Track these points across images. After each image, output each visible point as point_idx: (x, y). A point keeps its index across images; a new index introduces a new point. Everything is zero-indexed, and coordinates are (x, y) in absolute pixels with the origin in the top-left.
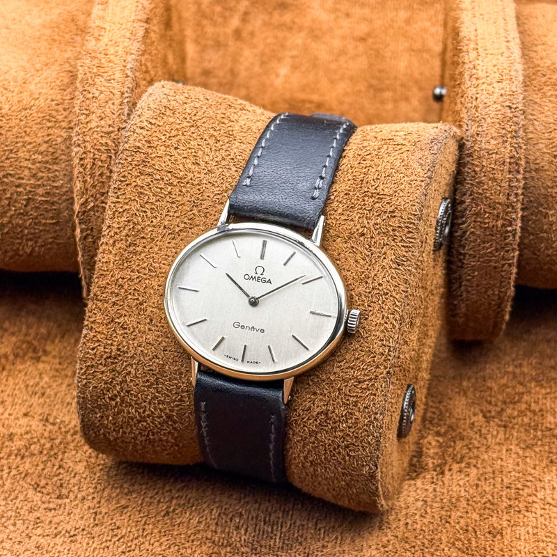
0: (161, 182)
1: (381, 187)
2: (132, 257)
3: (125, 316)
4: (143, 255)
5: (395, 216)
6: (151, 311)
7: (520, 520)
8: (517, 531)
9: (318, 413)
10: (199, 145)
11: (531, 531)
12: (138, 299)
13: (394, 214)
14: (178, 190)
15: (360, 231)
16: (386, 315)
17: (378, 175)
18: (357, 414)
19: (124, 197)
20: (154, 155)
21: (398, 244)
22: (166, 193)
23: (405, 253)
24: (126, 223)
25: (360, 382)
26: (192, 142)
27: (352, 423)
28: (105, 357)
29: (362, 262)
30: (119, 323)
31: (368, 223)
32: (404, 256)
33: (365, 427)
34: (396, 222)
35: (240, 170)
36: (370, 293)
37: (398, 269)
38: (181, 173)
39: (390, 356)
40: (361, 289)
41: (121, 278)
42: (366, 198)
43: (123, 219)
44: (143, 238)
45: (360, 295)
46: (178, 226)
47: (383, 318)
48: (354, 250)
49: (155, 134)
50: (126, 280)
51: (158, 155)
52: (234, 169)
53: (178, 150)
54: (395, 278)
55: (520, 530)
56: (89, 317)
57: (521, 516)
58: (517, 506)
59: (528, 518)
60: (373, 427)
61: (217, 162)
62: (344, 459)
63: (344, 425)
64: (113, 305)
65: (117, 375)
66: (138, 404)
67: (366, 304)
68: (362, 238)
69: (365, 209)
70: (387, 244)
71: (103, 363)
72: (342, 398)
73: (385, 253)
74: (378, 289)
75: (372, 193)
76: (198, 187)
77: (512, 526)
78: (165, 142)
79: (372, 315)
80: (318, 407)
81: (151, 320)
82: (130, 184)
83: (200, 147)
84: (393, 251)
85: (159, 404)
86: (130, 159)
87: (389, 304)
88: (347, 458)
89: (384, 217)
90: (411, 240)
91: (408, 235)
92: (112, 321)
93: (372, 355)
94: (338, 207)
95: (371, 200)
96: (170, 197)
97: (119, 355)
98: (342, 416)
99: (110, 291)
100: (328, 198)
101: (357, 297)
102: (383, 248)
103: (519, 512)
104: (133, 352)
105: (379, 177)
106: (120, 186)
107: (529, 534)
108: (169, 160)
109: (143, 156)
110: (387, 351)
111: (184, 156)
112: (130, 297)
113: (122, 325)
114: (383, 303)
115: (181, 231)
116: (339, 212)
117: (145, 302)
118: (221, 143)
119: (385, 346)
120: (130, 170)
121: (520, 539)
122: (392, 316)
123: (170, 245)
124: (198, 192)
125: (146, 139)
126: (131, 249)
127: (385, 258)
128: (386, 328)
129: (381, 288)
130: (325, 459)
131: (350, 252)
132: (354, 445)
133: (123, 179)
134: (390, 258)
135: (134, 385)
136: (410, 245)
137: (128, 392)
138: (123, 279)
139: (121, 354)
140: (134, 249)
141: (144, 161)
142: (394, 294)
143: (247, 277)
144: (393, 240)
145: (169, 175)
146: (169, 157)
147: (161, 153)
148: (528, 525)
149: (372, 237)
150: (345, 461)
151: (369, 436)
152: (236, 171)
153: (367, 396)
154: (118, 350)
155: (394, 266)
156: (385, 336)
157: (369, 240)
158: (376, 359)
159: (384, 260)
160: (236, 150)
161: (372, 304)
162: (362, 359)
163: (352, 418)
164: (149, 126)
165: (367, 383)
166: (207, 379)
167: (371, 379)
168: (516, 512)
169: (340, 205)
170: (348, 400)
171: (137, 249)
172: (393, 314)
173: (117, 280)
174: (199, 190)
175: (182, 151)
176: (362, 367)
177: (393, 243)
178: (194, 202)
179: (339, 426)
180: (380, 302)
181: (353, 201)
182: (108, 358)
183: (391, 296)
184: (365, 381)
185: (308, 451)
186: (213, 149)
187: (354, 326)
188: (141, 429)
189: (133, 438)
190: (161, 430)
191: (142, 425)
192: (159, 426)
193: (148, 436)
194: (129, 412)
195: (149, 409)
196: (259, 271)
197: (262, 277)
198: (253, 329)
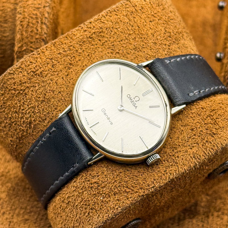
0: (131, 27)
1: (220, 120)
2: (87, 43)
3: (59, 62)
4: (92, 47)
5: (213, 137)
6: (72, 71)
9: (96, 182)
10: (161, 30)
12: (71, 61)
13: (213, 135)
14: (134, 36)
15: (193, 127)
16: (167, 172)
17: (223, 115)
18: (112, 199)
19: (109, 18)
20: (139, 14)
21: (203, 149)
22: (128, 33)
23: (201, 155)
24: (99, 28)
25: (127, 187)
26: (159, 26)
27: (105, 200)
28: (32, 70)
29: (180, 140)
30: (53, 63)
31: (199, 128)
32: (200, 156)
33: (109, 208)
34: (211, 139)
35: (167, 55)
36: (170, 156)
37: (192, 159)
38: (143, 32)
39: (151, 189)
40: (168, 151)
41: (73, 46)
42: (209, 118)
43: (100, 25)
44: (100, 40)
45: (166, 152)
46: (119, 50)
47: (165, 171)
48: (182, 132)
49: (148, 8)
50: (74, 49)
51: (140, 16)
52: (166, 53)
53: (151, 23)
54: (187, 161)
56: (43, 49)
60: (113, 211)
61: (162, 43)
62: (85, 213)
63: (101, 198)
64: (59, 54)
65: (29, 82)
66: (24, 104)
67: (164, 159)
68: (190, 131)
69: (204, 121)
70: (198, 144)
71: (29, 72)
72: (113, 186)
73: (193, 147)
74: (176, 158)
75: (213, 119)
76: (144, 44)
78: (149, 14)
79: (162, 166)
80: (98, 179)
81: (67, 75)
82: (117, 15)
83: (161, 31)
84: (197, 149)
85: (33, 112)
86: (127, 6)
87: (174, 168)
88: (87, 214)
89: (208, 132)
90: (209, 152)
91: (210, 149)
92: (51, 59)
93: (144, 181)
95: (210, 120)
96: (128, 36)
97: (39, 75)
98: (104, 194)
99: (63, 47)
100: (193, 102)
101: (163, 152)
102: (195, 143)
104: (46, 79)
105: (222, 116)
106: (112, 12)
108: (143, 22)
109: (134, 10)
110: (152, 186)
111: (151, 27)
112: (69, 57)
113: (54, 65)
114: (171, 165)
115: (118, 53)
116: (192, 111)
117: (73, 66)
118: (171, 39)
119: (153, 183)
120: (123, 10)
122: (169, 174)
123: (107, 54)
124: (142, 46)
125: (142, 6)
126: (90, 40)
127: (191, 148)
128: (161, 176)
129: (177, 158)
130: (77, 205)
131: (179, 132)
132: (96, 211)
133: (116, 11)
134: (193, 151)
135: (31, 94)
136: (207, 154)
137: (26, 94)
138: (74, 48)
139: (40, 76)
140: (91, 41)
141: (132, 13)
142: (179, 166)
143: (129, 96)
144: (202, 145)
145: (137, 28)
146: (144, 21)
147: (142, 16)
149: (195, 135)
150: (84, 215)
151: (107, 213)
152: (166, 54)
153: (124, 196)
154: (41, 73)
155: (191, 155)
156: (158, 179)
157: (193, 135)
158: (144, 184)
159: (190, 149)
160: (173, 48)
161: (166, 161)
162: (138, 178)
163: (107, 198)
164: (149, 3)
165: (130, 191)
167: (133, 190)
169: (195, 110)
170: (115, 189)
171: (93, 42)
172: (171, 174)
173: (71, 46)
174: (143, 45)
175: (152, 25)
176: (135, 182)
177: (201, 146)
178: (136, 48)
179: (99, 196)
180: (170, 164)
181: (202, 113)
182: (33, 72)
183: (178, 166)
184: (129, 189)
185: (73, 196)
186: (165, 37)
187: (150, 162)
188: (13, 117)
189: (5, 117)
190: (21, 126)
191: (16, 115)
192: (22, 122)
193: (12, 123)
194: (16, 104)
195: (26, 111)
196: (137, 99)
197: (135, 102)
198: (109, 119)
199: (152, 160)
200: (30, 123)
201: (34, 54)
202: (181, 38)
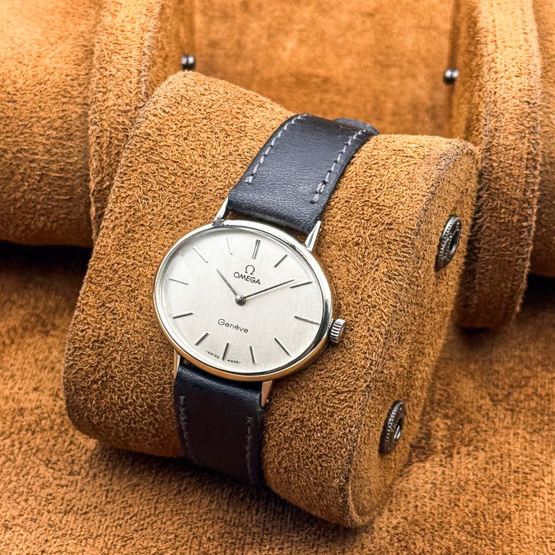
0: (166, 171)
1: (382, 198)
2: (130, 243)
3: (116, 301)
4: (140, 242)
5: (392, 229)
6: (142, 299)
7: (528, 505)
8: (525, 516)
9: (294, 420)
10: (208, 138)
11: (538, 515)
12: (130, 286)
13: (391, 227)
14: (181, 181)
15: (355, 240)
16: (372, 328)
17: (382, 185)
18: (332, 424)
19: (129, 182)
20: (162, 144)
21: (392, 257)
22: (170, 183)
23: (397, 267)
24: (128, 209)
25: (338, 393)
26: (202, 135)
27: (326, 433)
28: (92, 340)
29: (354, 272)
30: (110, 308)
31: (364, 232)
32: (397, 270)
33: (339, 439)
34: (393, 235)
35: (245, 167)
36: (358, 303)
37: (389, 283)
38: (187, 165)
39: (371, 369)
40: (350, 299)
41: (116, 263)
42: (366, 208)
43: (126, 204)
44: (142, 225)
45: (348, 305)
46: (178, 217)
47: (368, 331)
48: (347, 258)
49: (167, 123)
50: (120, 266)
51: (166, 144)
52: (240, 165)
53: (187, 141)
54: (385, 291)
55: (528, 515)
56: (82, 299)
57: (529, 501)
58: (525, 490)
59: (536, 502)
60: (347, 439)
61: (224, 156)
62: (316, 469)
63: (319, 435)
64: (106, 290)
65: (102, 360)
66: (121, 391)
67: (353, 315)
68: (356, 248)
69: (363, 218)
70: (381, 257)
71: (91, 346)
72: (318, 407)
73: (378, 265)
74: (367, 301)
75: (372, 203)
76: (202, 180)
77: (520, 511)
78: (175, 131)
79: (358, 326)
80: (294, 413)
81: (141, 309)
82: (136, 170)
83: (209, 140)
84: (385, 264)
85: (141, 393)
86: (138, 145)
87: (376, 317)
88: (319, 468)
89: (381, 229)
90: (405, 255)
91: (402, 249)
92: (103, 305)
93: (354, 367)
94: (336, 213)
95: (370, 210)
96: (173, 187)
97: (107, 340)
98: (318, 426)
99: (104, 275)
100: (328, 203)
101: (345, 307)
102: (376, 260)
103: (527, 496)
104: (120, 338)
105: (382, 188)
106: (126, 172)
107: (537, 518)
108: (177, 150)
109: (152, 143)
110: (369, 365)
111: (192, 147)
112: (123, 283)
113: (112, 310)
114: (370, 315)
115: (179, 222)
116: (337, 219)
117: (137, 290)
118: (231, 138)
119: (367, 359)
120: (138, 156)
121: (528, 523)
122: (378, 330)
123: (167, 236)
124: (201, 185)
125: (157, 126)
126: (130, 235)
127: (377, 270)
128: (370, 341)
129: (369, 300)
130: (298, 466)
131: (343, 261)
132: (327, 456)
133: (130, 165)
134: (382, 271)
135: (118, 372)
136: (404, 259)
137: (112, 377)
138: (119, 264)
139: (109, 339)
140: (132, 236)
141: (152, 149)
142: (382, 307)
143: (237, 275)
144: (388, 253)
145: (175, 165)
146: (177, 147)
147: (170, 142)
148: (536, 509)
149: (366, 248)
150: (317, 471)
151: (342, 448)
152: (242, 167)
153: (344, 408)
154: (106, 334)
155: (385, 279)
156: (368, 349)
157: (364, 250)
158: (356, 371)
159: (376, 272)
160: (244, 146)
161: (359, 316)
162: (343, 369)
163: (327, 428)
164: (163, 114)
165: (346, 394)
166: (188, 373)
167: (349, 391)
168: (524, 497)
169: (339, 212)
170: (325, 410)
171: (136, 236)
172: (379, 327)
173: (113, 265)
174: (202, 182)
175: (190, 142)
176: (342, 378)
177: (387, 256)
178: (195, 194)
179: (313, 435)
180: (367, 314)
181: (352, 209)
182: (95, 341)
183: (379, 309)
184: (343, 392)
185: (283, 457)
186: (222, 143)
187: (337, 336)
188: (123, 417)
189: (116, 424)
190: (143, 419)
191: (124, 412)
192: (140, 415)
193: (129, 424)
194: (111, 398)
195: (132, 397)
196: (250, 270)
197: (251, 276)
198: (237, 327)
199: (337, 331)
200: (151, 407)
201: (77, 317)
202: (244, 119)
